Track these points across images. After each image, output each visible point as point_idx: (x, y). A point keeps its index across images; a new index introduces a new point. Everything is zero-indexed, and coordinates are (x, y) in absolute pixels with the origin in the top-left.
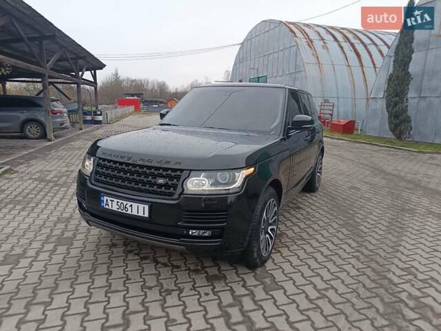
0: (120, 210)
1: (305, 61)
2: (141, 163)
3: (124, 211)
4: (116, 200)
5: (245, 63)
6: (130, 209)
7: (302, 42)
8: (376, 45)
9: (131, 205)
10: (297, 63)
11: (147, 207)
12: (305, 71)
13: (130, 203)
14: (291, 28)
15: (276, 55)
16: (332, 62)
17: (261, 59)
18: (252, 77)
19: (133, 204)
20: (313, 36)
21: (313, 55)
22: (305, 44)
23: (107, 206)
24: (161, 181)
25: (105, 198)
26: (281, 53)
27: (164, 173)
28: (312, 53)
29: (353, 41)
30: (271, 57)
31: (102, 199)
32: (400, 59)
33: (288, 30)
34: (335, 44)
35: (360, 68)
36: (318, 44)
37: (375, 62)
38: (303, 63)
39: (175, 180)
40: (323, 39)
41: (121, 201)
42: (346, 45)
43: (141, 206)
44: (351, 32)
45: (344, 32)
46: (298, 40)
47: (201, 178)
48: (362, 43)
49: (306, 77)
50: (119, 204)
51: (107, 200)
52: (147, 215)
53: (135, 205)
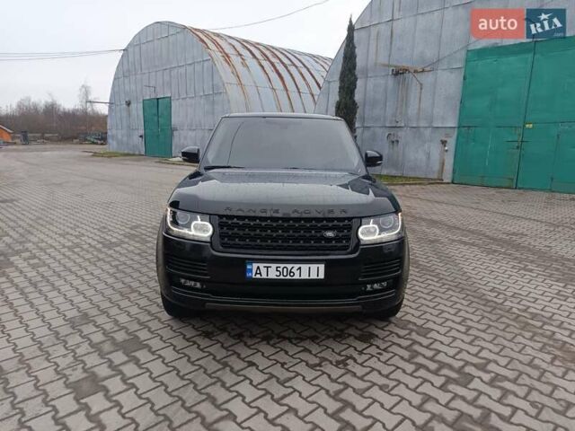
0: (282, 277)
1: (225, 81)
2: (296, 215)
3: (288, 277)
4: (274, 266)
5: (133, 78)
6: (297, 273)
7: (218, 56)
8: (296, 67)
9: (300, 268)
10: (215, 82)
11: (322, 267)
12: (226, 93)
13: (297, 266)
14: (200, 37)
15: (182, 70)
16: (255, 83)
17: (160, 74)
18: (148, 98)
19: (302, 266)
20: (229, 50)
21: (233, 73)
22: (222, 59)
23: (258, 276)
24: (330, 234)
25: (255, 266)
26: (190, 69)
27: (330, 224)
28: (230, 70)
29: (273, 60)
30: (174, 73)
31: (249, 267)
32: (346, 86)
33: (196, 39)
34: (255, 61)
35: (285, 92)
36: (235, 60)
37: (299, 87)
38: (223, 81)
39: (346, 231)
40: (241, 55)
41: (282, 266)
42: (265, 64)
43: (314, 267)
44: (268, 49)
45: (261, 48)
46: (212, 52)
47: (371, 225)
48: (283, 63)
49: (229, 101)
50: (281, 270)
51: (258, 268)
52: (322, 276)
53: (305, 267)
